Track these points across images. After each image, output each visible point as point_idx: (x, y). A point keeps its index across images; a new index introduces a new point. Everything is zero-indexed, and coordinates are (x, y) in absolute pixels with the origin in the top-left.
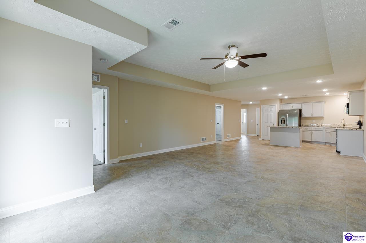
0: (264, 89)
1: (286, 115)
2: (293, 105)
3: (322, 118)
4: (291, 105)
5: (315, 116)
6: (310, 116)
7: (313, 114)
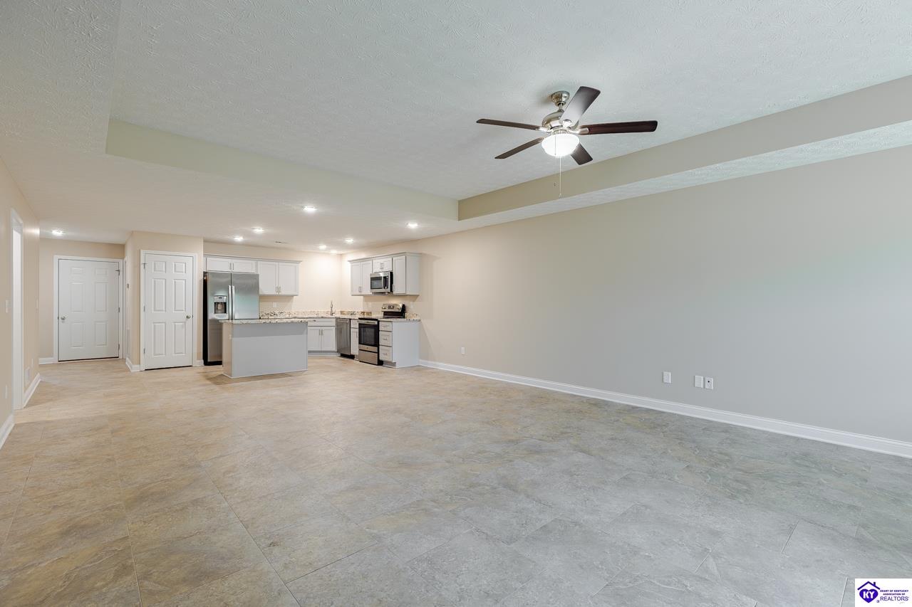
0: (310, 209)
1: (230, 286)
2: (234, 261)
3: (289, 298)
4: (230, 261)
5: (283, 293)
6: (273, 292)
7: (278, 289)
